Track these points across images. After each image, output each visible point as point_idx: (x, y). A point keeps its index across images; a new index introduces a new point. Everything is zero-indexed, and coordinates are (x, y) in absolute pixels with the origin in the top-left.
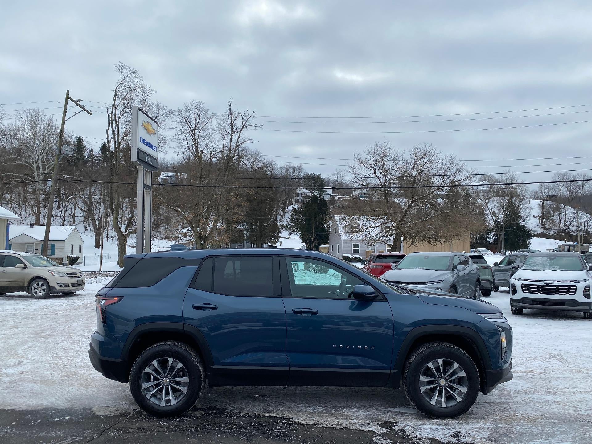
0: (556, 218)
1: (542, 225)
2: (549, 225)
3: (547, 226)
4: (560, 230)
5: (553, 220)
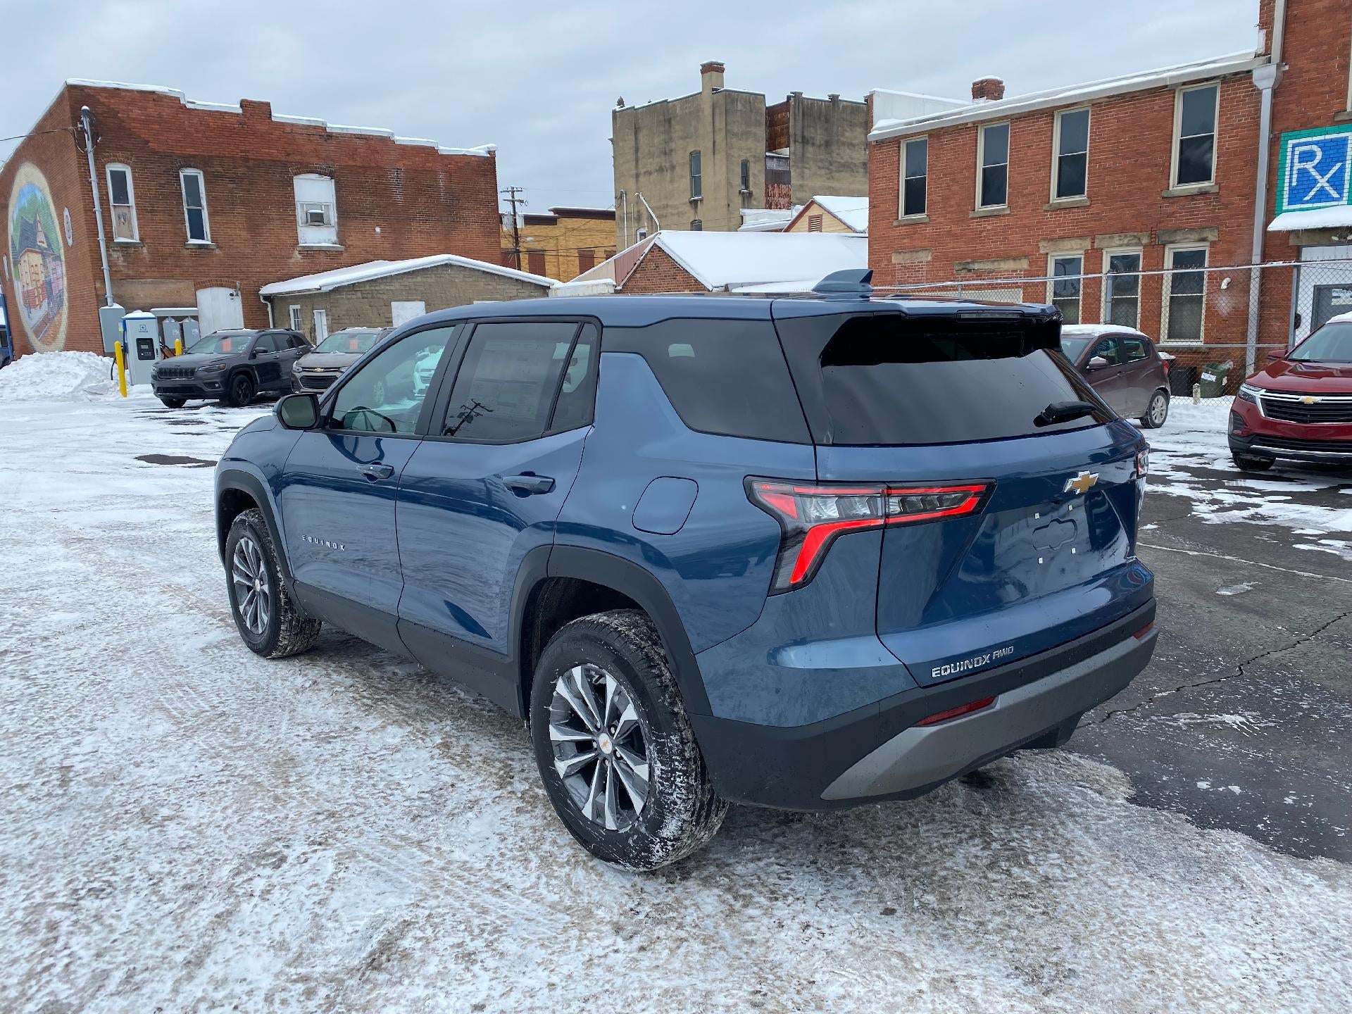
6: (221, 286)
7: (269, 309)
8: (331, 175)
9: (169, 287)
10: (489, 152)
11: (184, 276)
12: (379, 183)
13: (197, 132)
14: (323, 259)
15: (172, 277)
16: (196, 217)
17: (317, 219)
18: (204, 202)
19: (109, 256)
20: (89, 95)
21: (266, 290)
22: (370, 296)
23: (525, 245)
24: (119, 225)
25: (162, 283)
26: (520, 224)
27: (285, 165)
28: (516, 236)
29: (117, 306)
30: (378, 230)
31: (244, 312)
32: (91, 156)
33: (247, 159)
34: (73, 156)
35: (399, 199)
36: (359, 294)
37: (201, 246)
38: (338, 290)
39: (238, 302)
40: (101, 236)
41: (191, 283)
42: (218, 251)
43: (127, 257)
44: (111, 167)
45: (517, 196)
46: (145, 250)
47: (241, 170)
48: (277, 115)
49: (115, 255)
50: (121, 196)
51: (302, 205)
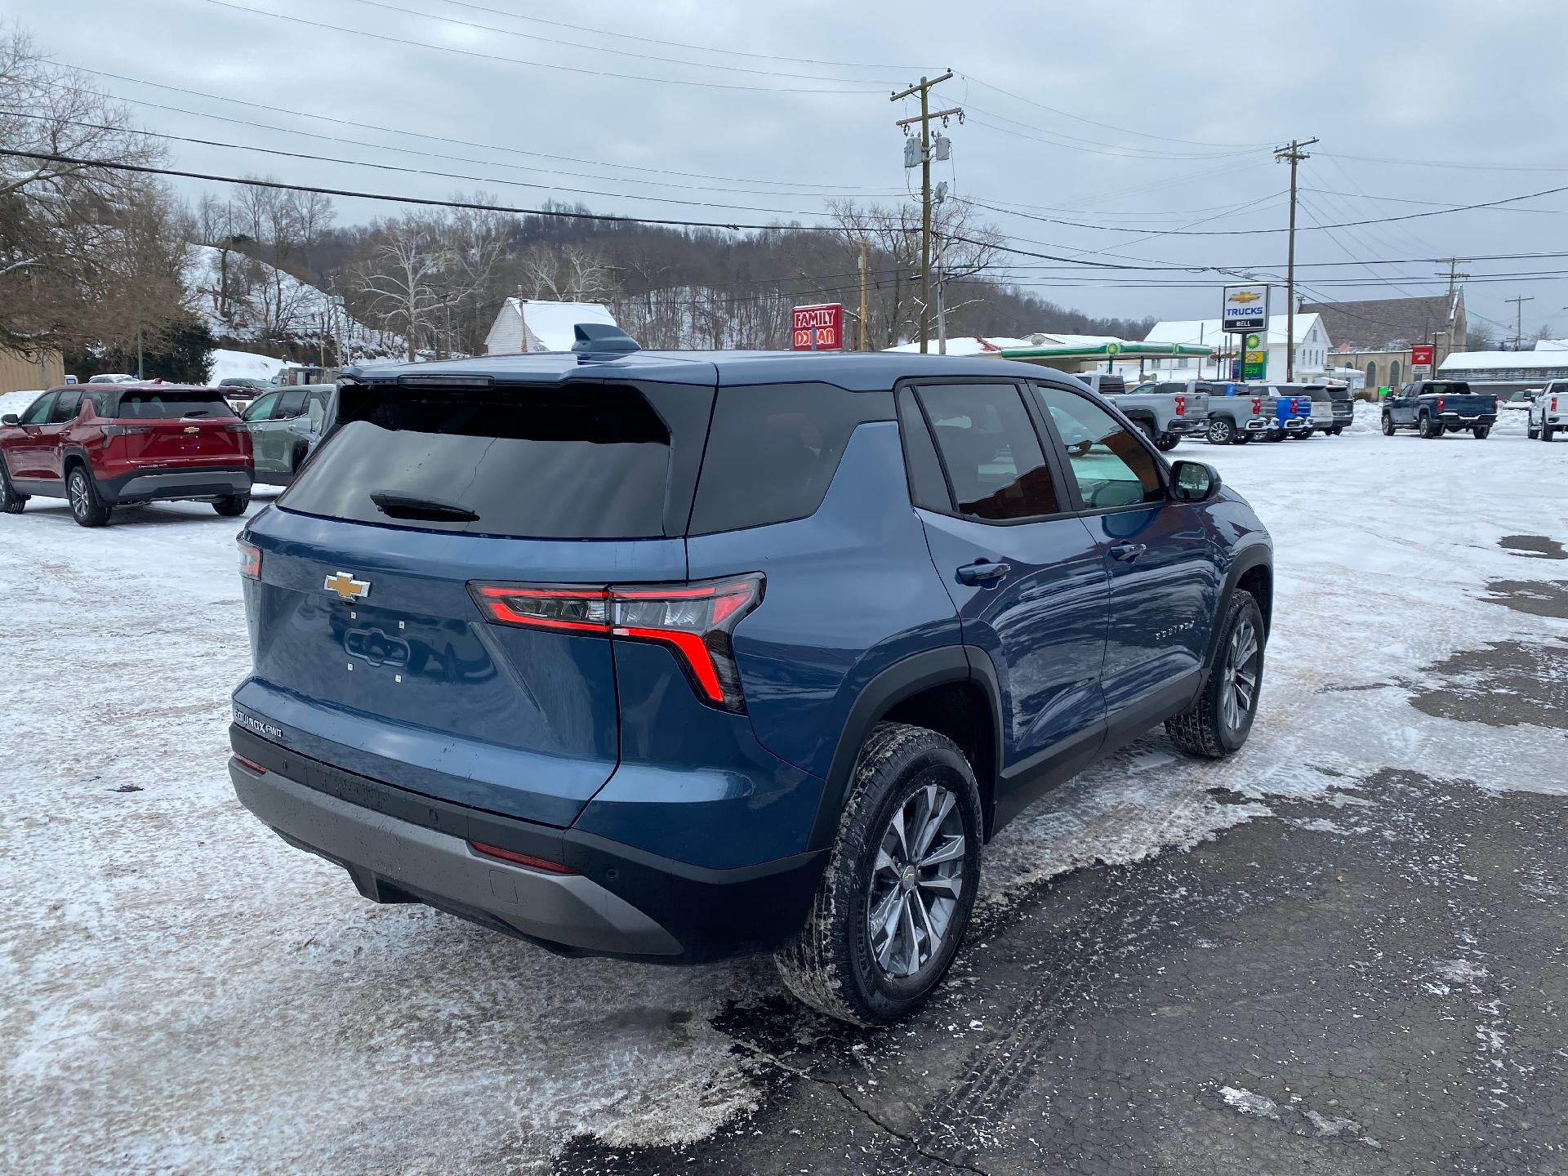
0: (256, 297)
1: (224, 314)
2: (242, 316)
3: (237, 319)
4: (267, 330)
5: (249, 304)
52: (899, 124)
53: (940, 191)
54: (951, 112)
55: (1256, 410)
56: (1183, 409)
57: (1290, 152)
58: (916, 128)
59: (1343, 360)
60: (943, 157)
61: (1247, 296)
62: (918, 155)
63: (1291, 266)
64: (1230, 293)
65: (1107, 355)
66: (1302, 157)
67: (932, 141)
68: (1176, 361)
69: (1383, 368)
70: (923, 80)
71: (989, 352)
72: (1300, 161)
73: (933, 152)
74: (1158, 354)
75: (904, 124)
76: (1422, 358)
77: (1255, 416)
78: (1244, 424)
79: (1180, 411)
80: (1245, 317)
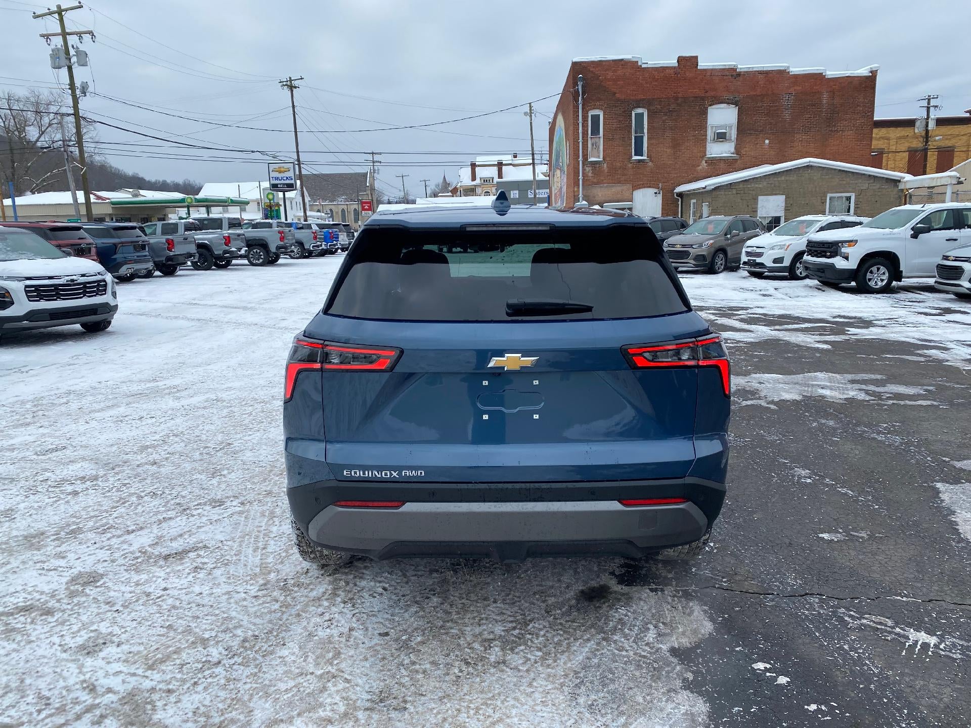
6: (650, 187)
7: (680, 203)
8: (736, 104)
9: (617, 189)
10: (871, 72)
11: (626, 182)
12: (772, 106)
13: (647, 83)
14: (722, 165)
15: (619, 182)
16: (639, 141)
17: (721, 137)
18: (646, 131)
19: (584, 170)
20: (584, 67)
21: (679, 189)
22: (742, 192)
23: (934, 143)
24: (592, 149)
25: (613, 186)
26: (932, 125)
27: (703, 99)
28: (927, 136)
29: (585, 202)
30: (767, 142)
31: (663, 205)
32: (580, 106)
33: (676, 98)
34: (571, 107)
35: (787, 116)
36: (734, 192)
37: (639, 161)
38: (718, 188)
39: (660, 197)
40: (581, 158)
41: (629, 186)
42: (650, 164)
43: (594, 169)
44: (591, 113)
45: (933, 103)
46: (605, 165)
47: (672, 106)
48: (702, 64)
49: (587, 169)
50: (595, 131)
51: (712, 127)
52: (42, 36)
53: (83, 88)
54: (85, 33)
55: (315, 238)
56: (283, 238)
57: (289, 83)
58: (58, 41)
59: (316, 208)
60: (83, 64)
61: (282, 169)
62: (64, 61)
63: (298, 152)
64: (272, 167)
65: (186, 204)
66: (295, 87)
67: (72, 52)
68: (221, 208)
69: (337, 213)
70: (59, 7)
71: (100, 201)
72: (294, 90)
73: (74, 59)
74: (208, 204)
75: (47, 37)
76: (366, 207)
77: (314, 241)
78: (309, 246)
79: (282, 239)
80: (282, 182)
